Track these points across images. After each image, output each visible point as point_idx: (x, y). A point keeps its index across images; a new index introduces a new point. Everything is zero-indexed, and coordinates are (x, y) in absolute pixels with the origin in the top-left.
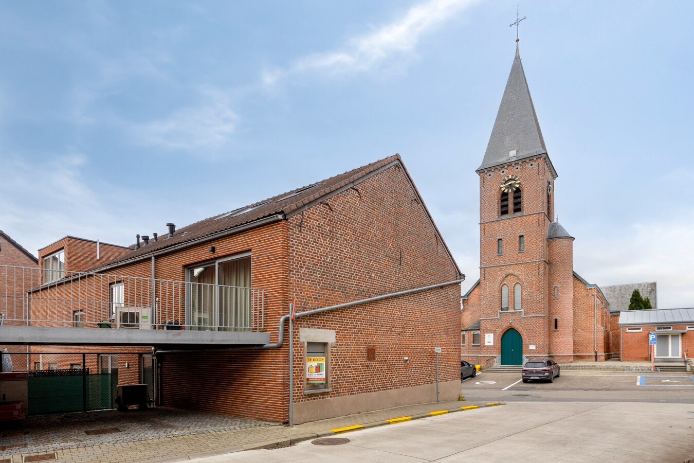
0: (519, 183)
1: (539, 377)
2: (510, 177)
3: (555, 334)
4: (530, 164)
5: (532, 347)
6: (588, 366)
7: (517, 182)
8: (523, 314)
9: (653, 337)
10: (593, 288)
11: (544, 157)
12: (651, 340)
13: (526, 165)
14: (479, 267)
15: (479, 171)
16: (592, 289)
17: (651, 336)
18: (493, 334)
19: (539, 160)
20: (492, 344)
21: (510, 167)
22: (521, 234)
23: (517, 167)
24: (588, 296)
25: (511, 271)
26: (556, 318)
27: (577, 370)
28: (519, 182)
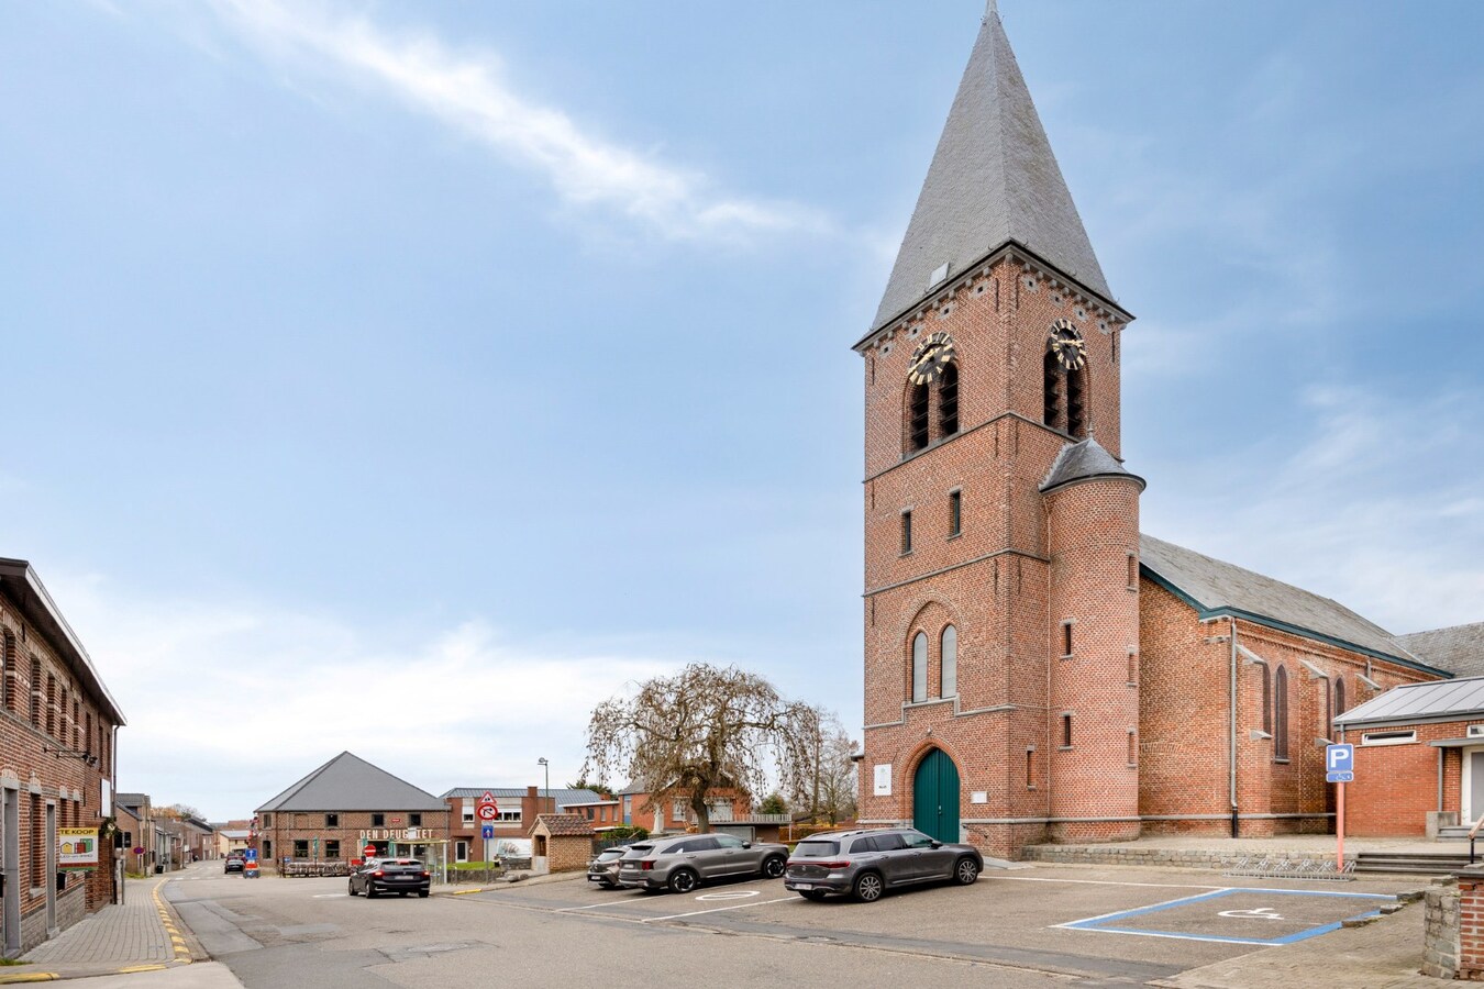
0: (952, 350)
1: (813, 884)
2: (930, 341)
3: (1064, 759)
4: (975, 290)
5: (979, 797)
6: (1136, 853)
7: (946, 349)
8: (957, 706)
9: (1338, 754)
10: (1219, 618)
11: (1009, 257)
12: (1333, 765)
13: (966, 296)
14: (863, 592)
15: (864, 346)
16: (1216, 622)
17: (1334, 752)
18: (890, 765)
19: (998, 269)
20: (888, 792)
21: (930, 314)
22: (954, 489)
23: (946, 306)
24: (1207, 643)
25: (931, 594)
26: (1066, 713)
27: (1101, 862)
28: (950, 346)
